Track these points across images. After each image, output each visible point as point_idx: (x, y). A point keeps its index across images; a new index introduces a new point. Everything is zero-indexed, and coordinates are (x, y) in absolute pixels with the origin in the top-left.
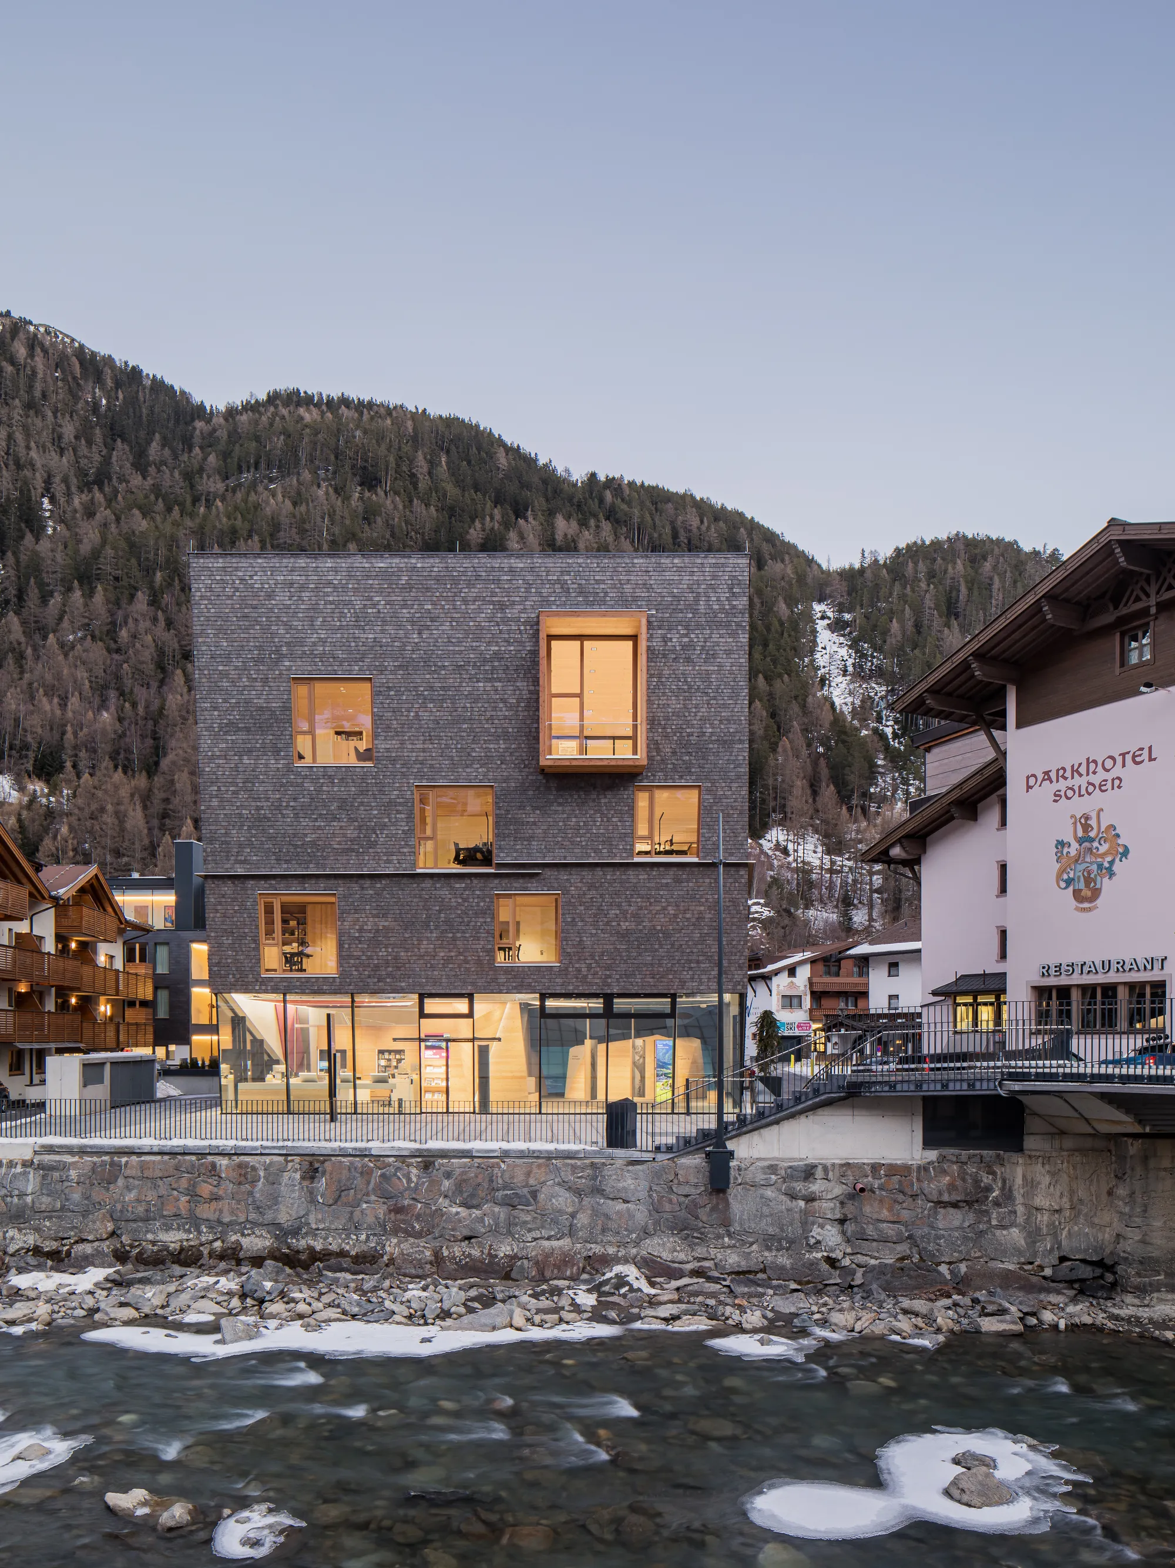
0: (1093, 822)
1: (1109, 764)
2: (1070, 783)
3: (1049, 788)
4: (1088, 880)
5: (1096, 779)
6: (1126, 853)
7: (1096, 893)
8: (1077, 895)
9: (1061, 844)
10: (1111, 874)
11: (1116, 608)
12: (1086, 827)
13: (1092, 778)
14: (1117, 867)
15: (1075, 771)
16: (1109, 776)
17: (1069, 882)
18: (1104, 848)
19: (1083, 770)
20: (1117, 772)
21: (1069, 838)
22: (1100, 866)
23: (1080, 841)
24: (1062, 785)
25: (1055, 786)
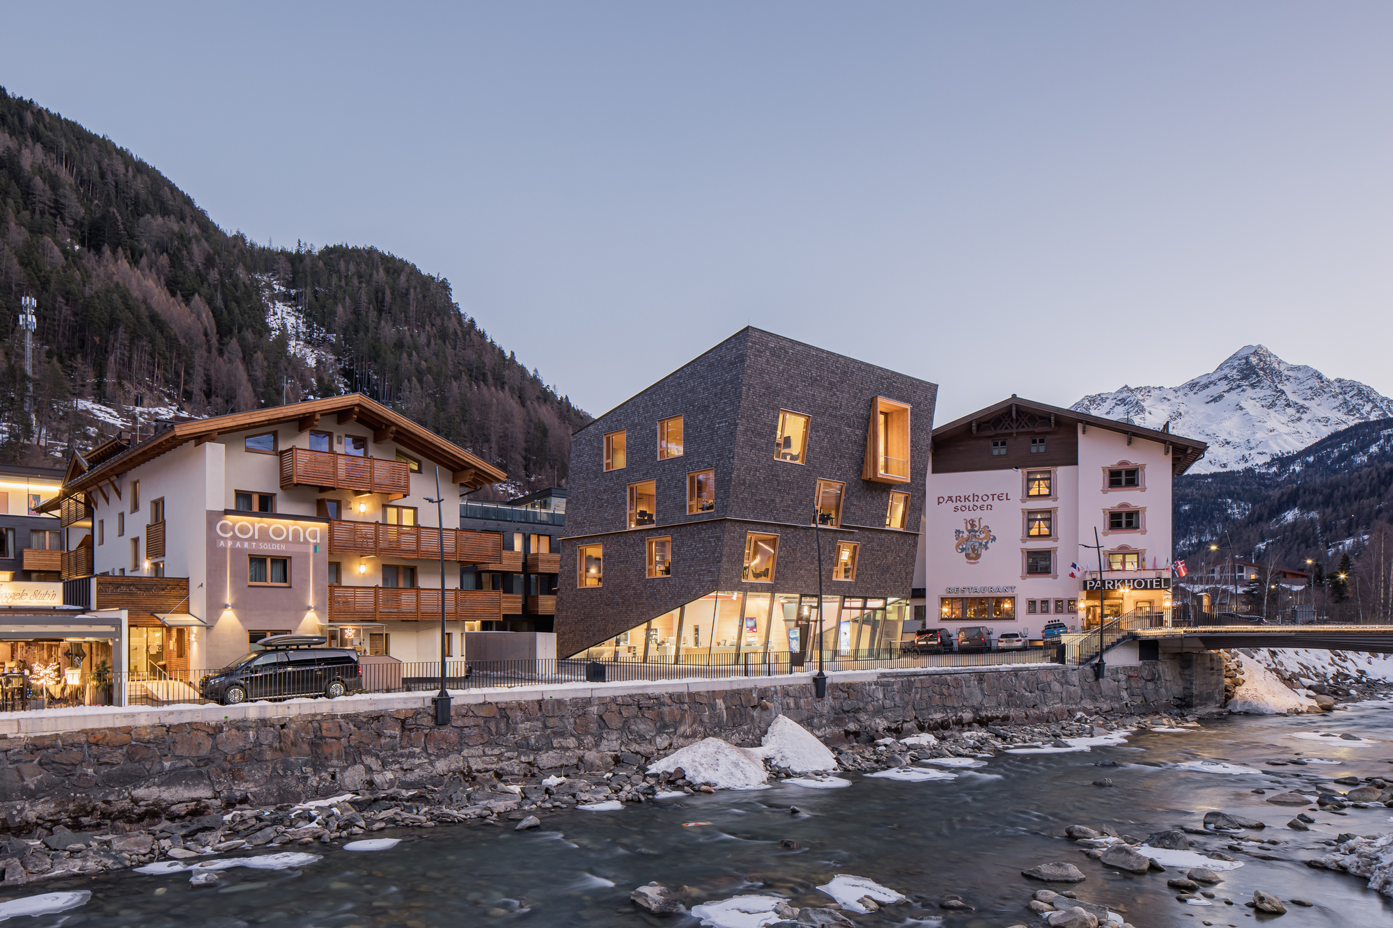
0: (977, 523)
1: (985, 498)
2: (963, 504)
3: (951, 505)
4: (974, 550)
5: (979, 504)
6: (994, 539)
7: (978, 556)
8: (967, 556)
9: (958, 532)
10: (987, 548)
11: (995, 429)
12: (973, 525)
13: (976, 503)
14: (989, 545)
15: (966, 499)
16: (986, 504)
17: (963, 550)
18: (982, 536)
19: (971, 498)
20: (990, 502)
21: (963, 528)
22: (980, 544)
23: (969, 531)
24: (959, 504)
25: (955, 504)
